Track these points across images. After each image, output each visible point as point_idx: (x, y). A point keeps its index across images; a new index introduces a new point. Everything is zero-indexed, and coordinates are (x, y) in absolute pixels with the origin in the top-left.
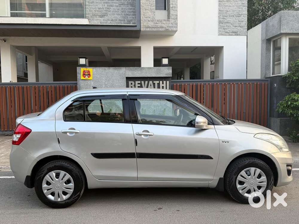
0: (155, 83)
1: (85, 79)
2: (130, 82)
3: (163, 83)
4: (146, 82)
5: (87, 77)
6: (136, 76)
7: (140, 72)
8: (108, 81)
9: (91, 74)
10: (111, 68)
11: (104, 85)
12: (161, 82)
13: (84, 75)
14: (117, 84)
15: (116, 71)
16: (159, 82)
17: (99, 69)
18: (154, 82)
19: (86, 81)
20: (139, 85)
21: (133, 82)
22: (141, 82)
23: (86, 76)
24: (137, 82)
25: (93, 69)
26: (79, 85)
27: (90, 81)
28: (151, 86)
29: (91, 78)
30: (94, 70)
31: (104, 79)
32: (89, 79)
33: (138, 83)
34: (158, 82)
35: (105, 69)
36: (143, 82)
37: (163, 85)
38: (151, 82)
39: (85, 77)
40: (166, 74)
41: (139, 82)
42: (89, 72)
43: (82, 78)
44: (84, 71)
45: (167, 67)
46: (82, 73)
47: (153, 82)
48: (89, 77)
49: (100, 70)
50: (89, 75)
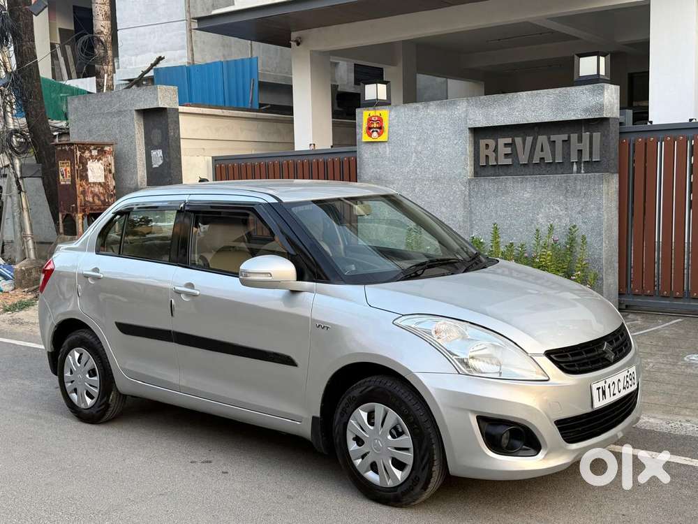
0: (554, 141)
1: (373, 140)
2: (483, 142)
3: (580, 140)
4: (529, 139)
5: (375, 134)
6: (496, 124)
7: (506, 109)
8: (424, 143)
9: (386, 125)
10: (431, 103)
11: (414, 154)
12: (574, 137)
13: (369, 128)
14: (445, 150)
15: (444, 112)
16: (569, 137)
17: (402, 110)
18: (553, 138)
19: (375, 146)
20: (508, 150)
21: (491, 142)
22: (513, 141)
23: (373, 132)
24: (502, 141)
25: (390, 111)
26: (360, 158)
27: (383, 145)
28: (542, 150)
29: (384, 137)
30: (392, 113)
31: (415, 138)
32: (379, 140)
33: (505, 144)
34: (565, 137)
35: (417, 109)
36: (518, 140)
37: (580, 146)
38: (542, 139)
39: (370, 135)
40: (586, 110)
41: (509, 140)
42: (380, 120)
43: (365, 138)
44: (370, 120)
45: (587, 87)
46: (365, 126)
47: (549, 138)
48: (380, 135)
49: (404, 112)
50: (380, 128)
